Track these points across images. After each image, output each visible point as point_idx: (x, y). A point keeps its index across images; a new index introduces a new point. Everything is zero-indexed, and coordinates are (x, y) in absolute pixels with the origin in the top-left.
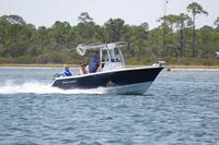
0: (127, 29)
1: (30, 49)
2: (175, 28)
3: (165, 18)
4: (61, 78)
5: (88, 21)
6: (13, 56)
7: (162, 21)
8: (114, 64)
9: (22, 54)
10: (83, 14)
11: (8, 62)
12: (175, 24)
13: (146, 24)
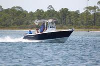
0: (70, 13)
1: (25, 22)
2: (92, 12)
3: (87, 8)
4: (27, 35)
5: (52, 9)
6: (18, 25)
7: (86, 9)
8: (51, 29)
9: (22, 24)
10: (50, 6)
11: (16, 28)
12: (92, 11)
13: (78, 11)
